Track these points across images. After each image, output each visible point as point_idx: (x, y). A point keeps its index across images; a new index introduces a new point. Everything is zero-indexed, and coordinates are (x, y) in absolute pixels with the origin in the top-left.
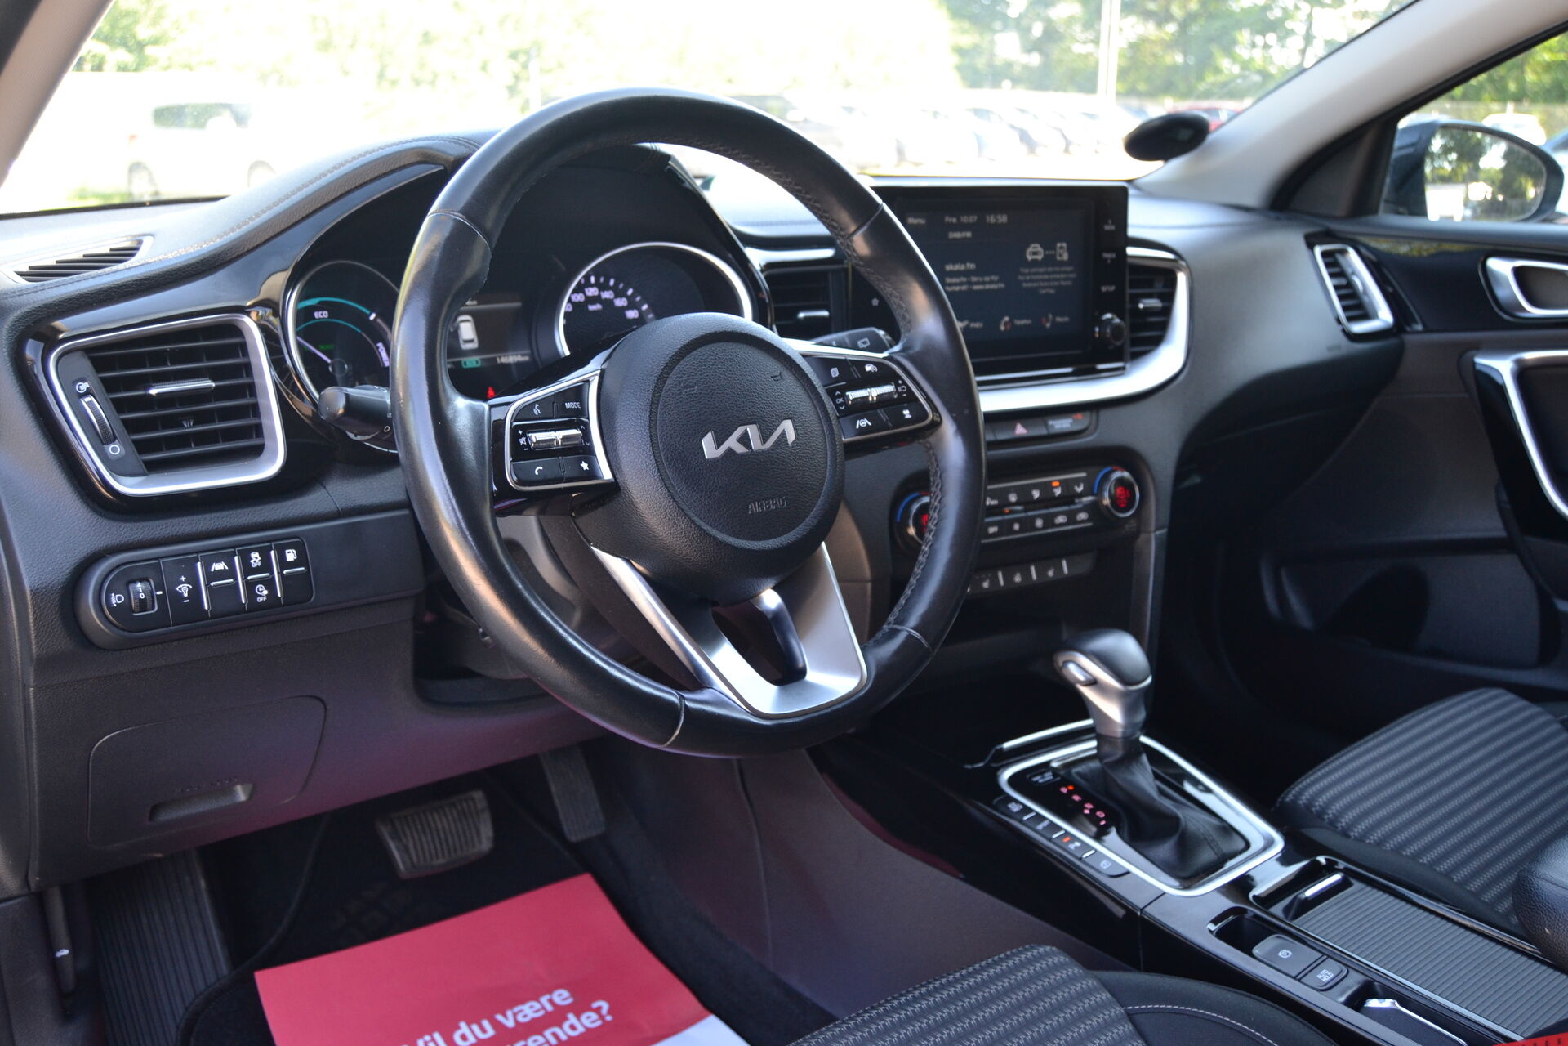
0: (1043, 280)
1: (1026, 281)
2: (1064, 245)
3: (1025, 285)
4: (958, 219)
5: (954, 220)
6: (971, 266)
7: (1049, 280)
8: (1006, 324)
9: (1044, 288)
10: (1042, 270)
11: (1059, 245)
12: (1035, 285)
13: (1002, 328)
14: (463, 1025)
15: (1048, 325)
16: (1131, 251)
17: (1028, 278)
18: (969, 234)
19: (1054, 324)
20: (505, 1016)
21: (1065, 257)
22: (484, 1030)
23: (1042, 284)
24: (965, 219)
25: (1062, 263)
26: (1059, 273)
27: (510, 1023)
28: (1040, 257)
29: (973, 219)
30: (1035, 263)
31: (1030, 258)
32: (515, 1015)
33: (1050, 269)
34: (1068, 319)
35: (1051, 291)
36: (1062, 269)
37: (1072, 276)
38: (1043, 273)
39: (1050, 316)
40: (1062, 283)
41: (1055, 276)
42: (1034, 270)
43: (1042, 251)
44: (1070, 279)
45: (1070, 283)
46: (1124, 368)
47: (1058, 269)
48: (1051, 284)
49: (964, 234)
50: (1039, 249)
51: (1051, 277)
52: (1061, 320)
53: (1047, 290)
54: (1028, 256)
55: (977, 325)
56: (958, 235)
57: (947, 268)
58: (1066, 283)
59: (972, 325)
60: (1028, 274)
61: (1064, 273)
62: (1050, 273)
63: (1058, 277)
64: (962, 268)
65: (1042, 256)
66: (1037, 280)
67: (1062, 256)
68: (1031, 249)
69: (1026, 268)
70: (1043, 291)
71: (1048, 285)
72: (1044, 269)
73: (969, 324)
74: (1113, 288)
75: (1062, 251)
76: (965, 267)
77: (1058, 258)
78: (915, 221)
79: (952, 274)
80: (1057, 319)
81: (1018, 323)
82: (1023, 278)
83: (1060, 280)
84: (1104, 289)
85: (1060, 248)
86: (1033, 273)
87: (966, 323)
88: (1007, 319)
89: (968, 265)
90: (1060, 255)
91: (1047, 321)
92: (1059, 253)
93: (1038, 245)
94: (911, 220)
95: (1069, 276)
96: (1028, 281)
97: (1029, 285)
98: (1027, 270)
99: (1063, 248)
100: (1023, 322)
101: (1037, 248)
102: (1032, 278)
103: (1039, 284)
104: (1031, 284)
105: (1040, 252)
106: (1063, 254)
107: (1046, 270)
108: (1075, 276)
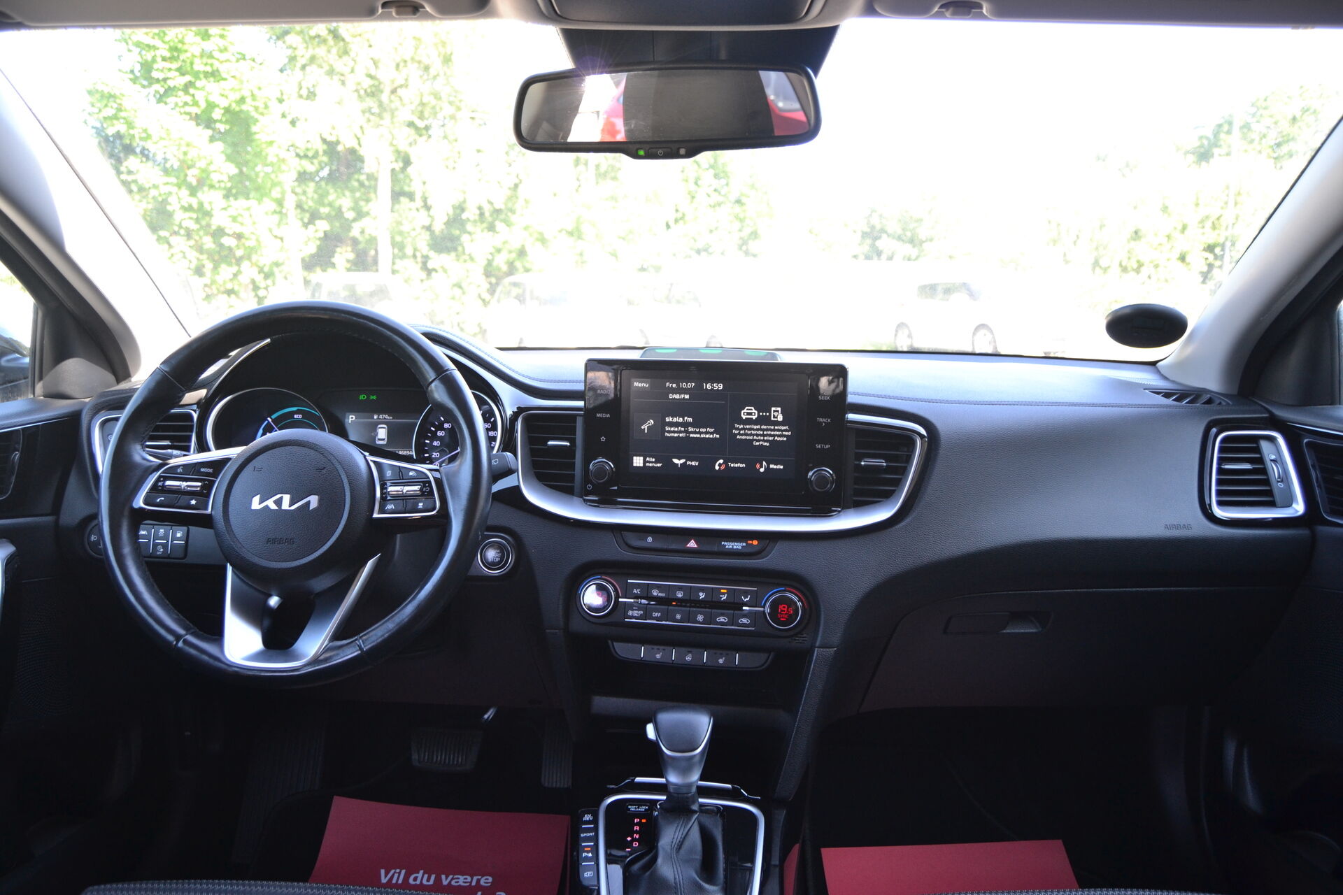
0: (757, 435)
1: (739, 434)
2: (779, 409)
3: (738, 437)
4: (678, 385)
5: (674, 386)
6: (690, 420)
7: (764, 435)
8: (720, 465)
9: (759, 441)
10: (755, 427)
11: (773, 409)
12: (751, 438)
13: (717, 468)
14: (421, 872)
15: (762, 470)
16: (851, 416)
17: (742, 432)
18: (687, 397)
19: (767, 469)
20: (446, 878)
21: (780, 418)
22: (428, 880)
23: (755, 437)
24: (684, 385)
25: (777, 423)
26: (774, 430)
27: (445, 883)
28: (754, 417)
29: (691, 385)
30: (749, 421)
31: (744, 417)
32: (453, 879)
33: (763, 427)
34: (782, 467)
35: (765, 444)
36: (776, 428)
37: (786, 433)
38: (757, 430)
39: (764, 463)
40: (776, 438)
41: (769, 432)
42: (748, 427)
43: (756, 412)
44: (785, 436)
45: (785, 439)
46: (839, 512)
47: (772, 427)
48: (765, 438)
49: (682, 396)
50: (754, 411)
51: (765, 433)
52: (775, 467)
53: (761, 443)
54: (742, 415)
55: (693, 463)
56: (677, 396)
57: (667, 419)
58: (781, 439)
59: (688, 463)
60: (742, 429)
61: (778, 430)
62: (764, 430)
63: (772, 433)
64: (681, 420)
65: (756, 416)
66: (751, 435)
67: (777, 418)
68: (745, 411)
69: (740, 425)
70: (757, 444)
71: (762, 438)
72: (758, 427)
73: (686, 462)
74: (828, 446)
75: (776, 414)
76: (683, 420)
77: (772, 419)
78: (640, 385)
79: (672, 424)
80: (772, 466)
81: (732, 465)
82: (737, 432)
83: (774, 436)
84: (818, 446)
85: (774, 411)
86: (747, 429)
87: (683, 461)
88: (721, 461)
89: (686, 418)
90: (774, 417)
91: (761, 467)
92: (774, 415)
93: (753, 408)
94: (636, 384)
95: (784, 433)
96: (742, 435)
97: (744, 437)
98: (742, 426)
99: (778, 411)
100: (736, 465)
101: (751, 410)
102: (745, 432)
103: (753, 438)
104: (746, 437)
105: (754, 413)
106: (777, 416)
107: (760, 427)
108: (789, 434)
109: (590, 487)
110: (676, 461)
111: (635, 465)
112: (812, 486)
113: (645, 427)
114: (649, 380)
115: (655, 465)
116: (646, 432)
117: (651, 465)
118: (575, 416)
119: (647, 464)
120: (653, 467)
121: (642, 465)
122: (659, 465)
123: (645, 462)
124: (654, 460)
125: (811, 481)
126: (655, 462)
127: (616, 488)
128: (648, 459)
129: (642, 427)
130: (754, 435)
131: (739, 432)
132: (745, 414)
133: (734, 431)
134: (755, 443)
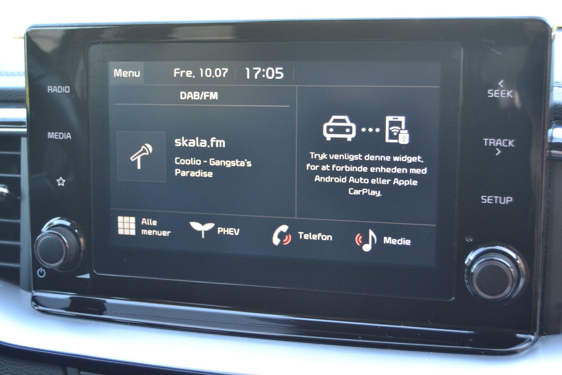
0: (357, 175)
1: (320, 172)
2: (402, 119)
3: (318, 178)
4: (196, 73)
5: (189, 74)
6: (221, 143)
7: (369, 175)
8: (282, 236)
9: (359, 186)
10: (353, 158)
11: (389, 119)
12: (344, 180)
13: (276, 241)
15: (367, 248)
17: (325, 168)
18: (214, 96)
19: (378, 246)
21: (404, 138)
23: (352, 179)
24: (207, 73)
25: (398, 149)
26: (392, 164)
28: (349, 138)
29: (222, 72)
30: (339, 145)
31: (329, 137)
33: (370, 157)
34: (408, 242)
35: (373, 193)
36: (396, 159)
37: (417, 171)
38: (356, 163)
39: (371, 233)
40: (396, 181)
41: (381, 169)
42: (336, 157)
43: (354, 126)
44: (414, 177)
45: (415, 183)
46: (535, 342)
47: (388, 158)
48: (373, 181)
49: (205, 95)
50: (349, 123)
51: (372, 170)
52: (394, 242)
53: (364, 191)
54: (325, 134)
55: (229, 231)
56: (195, 96)
57: (178, 143)
58: (405, 183)
59: (220, 230)
60: (324, 162)
61: (400, 165)
62: (369, 164)
63: (388, 170)
64: (204, 144)
65: (354, 135)
66: (343, 174)
67: (397, 137)
68: (330, 123)
69: (321, 153)
70: (357, 192)
71: (366, 181)
72: (358, 157)
73: (214, 229)
74: (508, 200)
75: (395, 129)
76: (209, 143)
77: (387, 140)
78: (125, 74)
79: (187, 152)
80: (387, 240)
81: (306, 237)
82: (316, 167)
83: (391, 176)
84: (486, 200)
85: (392, 124)
86: (334, 162)
87: (209, 226)
88: (284, 228)
89: (213, 140)
90: (392, 136)
91: (365, 241)
92: (391, 133)
93: (346, 118)
94: (118, 73)
95: (413, 171)
96: (325, 174)
97: (329, 179)
98: (324, 156)
99: (399, 124)
100: (315, 237)
101: (344, 121)
102: (331, 168)
103: (348, 180)
104: (333, 178)
105: (350, 128)
106: (398, 133)
107: (363, 158)
108: (424, 171)
109: (41, 274)
110: (196, 226)
111: (120, 232)
112: (471, 283)
113: (137, 158)
114: (141, 64)
115: (157, 233)
116: (139, 167)
117: (150, 233)
118: (17, 137)
119: (144, 232)
120: (154, 237)
121: (133, 233)
122: (165, 233)
123: (139, 227)
124: (155, 223)
125: (470, 275)
126: (158, 228)
127: (87, 276)
128: (144, 221)
129: (132, 159)
130: (348, 174)
131: (319, 168)
132: (331, 130)
133: (308, 165)
134: (352, 191)
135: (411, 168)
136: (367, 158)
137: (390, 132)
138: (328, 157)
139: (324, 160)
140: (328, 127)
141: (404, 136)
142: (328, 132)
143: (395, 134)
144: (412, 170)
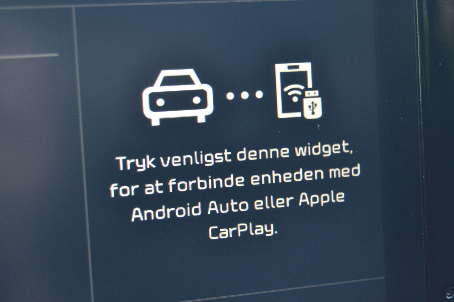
0: (223, 195)
1: (142, 200)
2: (306, 67)
3: (137, 214)
7: (248, 193)
9: (230, 220)
10: (212, 159)
11: (280, 68)
12: (196, 210)
17: (151, 189)
21: (313, 107)
23: (213, 207)
26: (293, 164)
28: (201, 116)
31: (155, 118)
33: (247, 155)
35: (260, 229)
36: (301, 152)
37: (343, 172)
38: (220, 170)
40: (304, 198)
41: (272, 177)
42: (176, 161)
43: (208, 89)
44: (338, 184)
45: (341, 197)
47: (284, 153)
48: (258, 205)
50: (198, 85)
51: (255, 180)
53: (241, 228)
54: (147, 112)
58: (322, 199)
60: (150, 176)
61: (310, 162)
62: (247, 169)
63: (287, 177)
65: (210, 109)
66: (194, 196)
67: (299, 107)
68: (157, 88)
69: (141, 157)
70: (226, 233)
71: (244, 206)
72: (223, 157)
75: (294, 90)
77: (281, 115)
82: (131, 190)
83: (294, 189)
85: (287, 78)
86: (173, 172)
90: (288, 105)
92: (286, 97)
93: (191, 72)
95: (335, 172)
96: (153, 202)
97: (163, 213)
98: (148, 163)
99: (301, 78)
101: (187, 80)
102: (165, 188)
103: (205, 208)
104: (173, 209)
105: (202, 94)
106: (301, 97)
107: (233, 156)
108: (356, 171)
130: (205, 197)
131: (140, 192)
132: (160, 102)
133: (113, 188)
134: (216, 233)
135: (331, 168)
136: (242, 156)
137: (284, 95)
138: (157, 162)
139: (149, 170)
140: (154, 97)
141: (313, 103)
142: (154, 108)
143: (295, 99)
144: (333, 172)
